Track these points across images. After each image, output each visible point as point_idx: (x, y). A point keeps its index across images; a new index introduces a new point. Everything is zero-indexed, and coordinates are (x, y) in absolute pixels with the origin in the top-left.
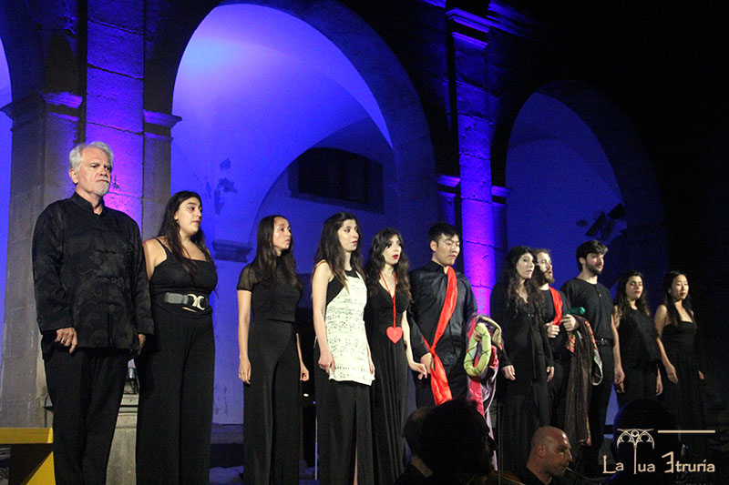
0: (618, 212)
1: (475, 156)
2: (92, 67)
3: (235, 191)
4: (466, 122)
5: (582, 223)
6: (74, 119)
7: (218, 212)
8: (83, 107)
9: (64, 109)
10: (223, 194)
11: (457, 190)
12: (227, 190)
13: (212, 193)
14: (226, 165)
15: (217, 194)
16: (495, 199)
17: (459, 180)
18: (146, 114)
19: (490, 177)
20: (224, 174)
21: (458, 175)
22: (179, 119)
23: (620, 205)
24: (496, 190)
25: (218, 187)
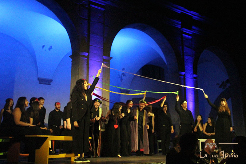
0: (228, 81)
1: (189, 67)
2: (91, 45)
3: (126, 76)
4: (186, 58)
5: (218, 84)
6: (87, 59)
7: (121, 81)
8: (88, 55)
9: (84, 56)
10: (123, 77)
11: (184, 75)
12: (124, 76)
13: (120, 77)
14: (123, 69)
15: (121, 77)
16: (194, 78)
17: (184, 73)
18: (104, 57)
19: (193, 72)
20: (123, 72)
21: (184, 72)
22: (112, 58)
23: (228, 79)
24: (195, 75)
25: (121, 75)
